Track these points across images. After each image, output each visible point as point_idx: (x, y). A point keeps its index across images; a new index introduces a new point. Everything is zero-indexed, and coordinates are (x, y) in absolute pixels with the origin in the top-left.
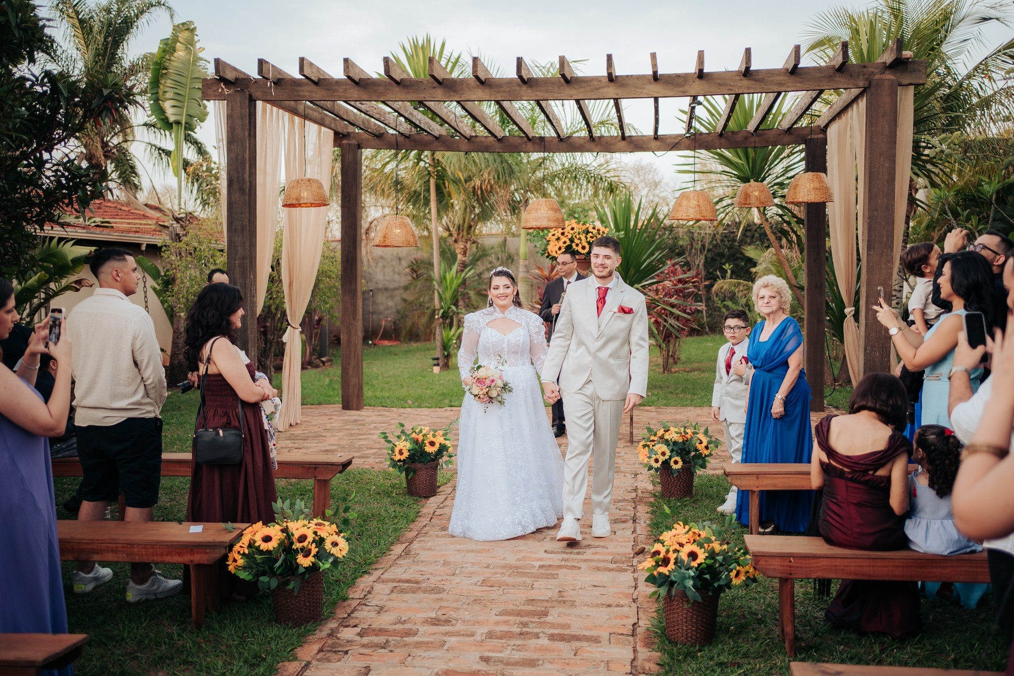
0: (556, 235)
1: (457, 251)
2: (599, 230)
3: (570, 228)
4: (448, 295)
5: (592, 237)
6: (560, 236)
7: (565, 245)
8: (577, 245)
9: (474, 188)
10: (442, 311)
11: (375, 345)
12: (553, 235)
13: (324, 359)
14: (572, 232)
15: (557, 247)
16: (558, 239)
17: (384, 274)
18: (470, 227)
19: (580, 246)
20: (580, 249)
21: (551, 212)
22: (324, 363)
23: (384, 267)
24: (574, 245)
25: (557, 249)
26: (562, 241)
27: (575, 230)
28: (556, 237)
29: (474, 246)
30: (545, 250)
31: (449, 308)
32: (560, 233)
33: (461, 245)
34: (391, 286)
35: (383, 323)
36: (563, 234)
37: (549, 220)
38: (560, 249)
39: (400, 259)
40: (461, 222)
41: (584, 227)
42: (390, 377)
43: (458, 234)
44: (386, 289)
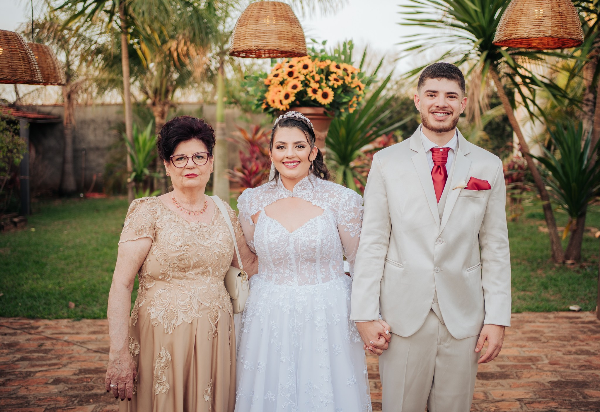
0: (280, 76)
1: (156, 114)
2: (345, 70)
3: (301, 65)
4: (141, 157)
5: (336, 80)
6: (286, 77)
7: (296, 91)
8: (315, 91)
9: (169, 49)
10: (134, 175)
11: (85, 197)
12: (276, 76)
13: (16, 220)
14: (305, 71)
15: (283, 94)
16: (282, 83)
17: (96, 136)
18: (167, 92)
19: (320, 92)
20: (319, 97)
21: (284, 23)
22: (15, 224)
23: (95, 129)
24: (309, 91)
25: (282, 97)
26: (291, 84)
27: (310, 69)
28: (280, 79)
29: (172, 110)
30: (262, 99)
31: (142, 172)
32: (286, 73)
33: (158, 109)
34: (102, 145)
35: (95, 178)
36: (290, 74)
37: (279, 38)
38: (287, 96)
39: (109, 122)
40: (158, 85)
41: (323, 65)
42: (73, 247)
43: (155, 97)
44: (97, 149)
